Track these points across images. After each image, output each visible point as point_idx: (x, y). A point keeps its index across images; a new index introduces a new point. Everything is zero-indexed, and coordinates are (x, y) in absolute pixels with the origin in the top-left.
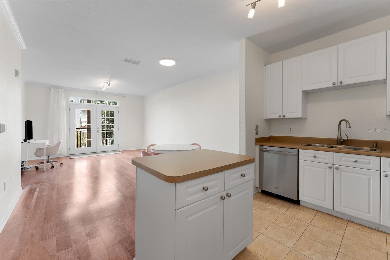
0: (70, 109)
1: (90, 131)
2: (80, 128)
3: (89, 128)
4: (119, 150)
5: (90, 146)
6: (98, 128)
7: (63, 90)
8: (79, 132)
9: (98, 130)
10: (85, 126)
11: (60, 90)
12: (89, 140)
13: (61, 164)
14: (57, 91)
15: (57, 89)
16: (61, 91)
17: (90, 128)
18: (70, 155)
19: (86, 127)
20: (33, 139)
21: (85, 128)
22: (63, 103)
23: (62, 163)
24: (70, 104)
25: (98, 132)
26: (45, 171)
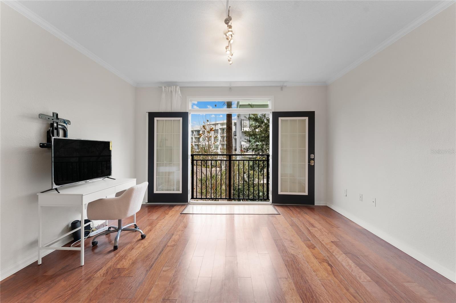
7: (178, 87)
13: (143, 237)
18: (190, 203)
23: (144, 234)
26: (82, 266)
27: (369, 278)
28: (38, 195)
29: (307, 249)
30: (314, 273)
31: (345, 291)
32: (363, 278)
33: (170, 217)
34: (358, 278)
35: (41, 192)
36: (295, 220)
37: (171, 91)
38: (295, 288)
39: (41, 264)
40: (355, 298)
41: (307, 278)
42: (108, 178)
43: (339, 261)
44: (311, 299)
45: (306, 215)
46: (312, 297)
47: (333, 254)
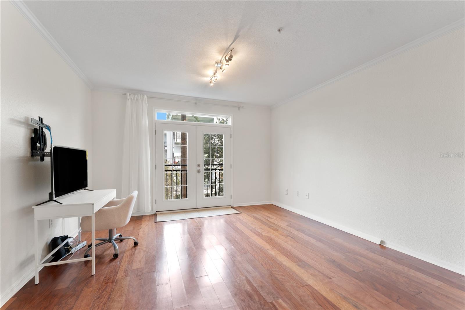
0: (156, 131)
1: (186, 170)
2: (171, 165)
3: (184, 165)
4: (233, 206)
5: (187, 198)
6: (199, 166)
7: (145, 97)
8: (169, 173)
9: (198, 168)
10: (178, 161)
11: (140, 97)
12: (185, 187)
13: (136, 244)
14: (136, 99)
15: (136, 96)
16: (142, 98)
17: (187, 165)
18: (157, 213)
19: (180, 163)
20: (87, 188)
21: (179, 165)
22: (145, 121)
23: (136, 241)
24: (156, 123)
25: (199, 172)
26: (93, 275)
27: (315, 240)
28: (34, 208)
29: (274, 231)
30: (285, 244)
31: (306, 248)
32: (312, 241)
33: (146, 226)
34: (310, 241)
35: (36, 205)
36: (256, 215)
37: (137, 100)
38: (279, 253)
39: (38, 284)
40: (312, 250)
41: (283, 246)
42: (85, 189)
43: (296, 235)
44: (291, 256)
45: (261, 211)
46: (292, 255)
47: (291, 232)
